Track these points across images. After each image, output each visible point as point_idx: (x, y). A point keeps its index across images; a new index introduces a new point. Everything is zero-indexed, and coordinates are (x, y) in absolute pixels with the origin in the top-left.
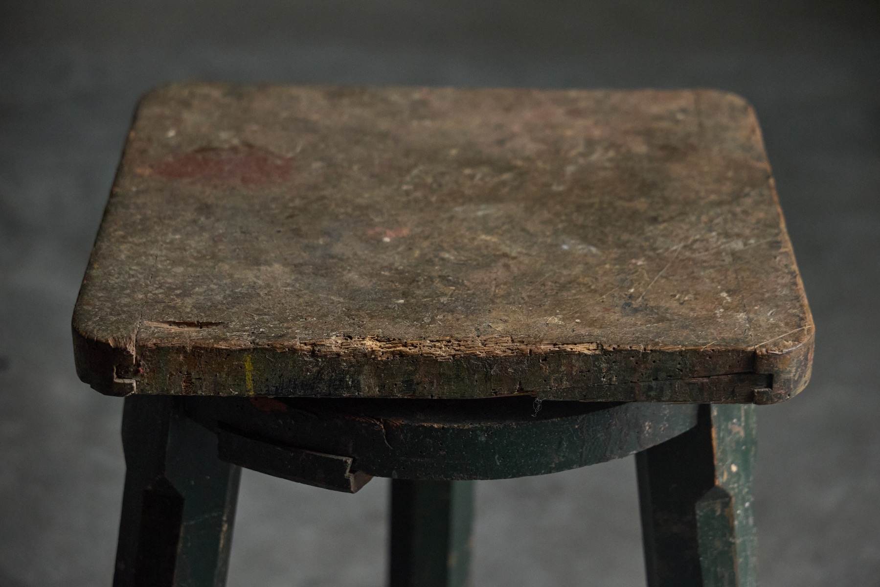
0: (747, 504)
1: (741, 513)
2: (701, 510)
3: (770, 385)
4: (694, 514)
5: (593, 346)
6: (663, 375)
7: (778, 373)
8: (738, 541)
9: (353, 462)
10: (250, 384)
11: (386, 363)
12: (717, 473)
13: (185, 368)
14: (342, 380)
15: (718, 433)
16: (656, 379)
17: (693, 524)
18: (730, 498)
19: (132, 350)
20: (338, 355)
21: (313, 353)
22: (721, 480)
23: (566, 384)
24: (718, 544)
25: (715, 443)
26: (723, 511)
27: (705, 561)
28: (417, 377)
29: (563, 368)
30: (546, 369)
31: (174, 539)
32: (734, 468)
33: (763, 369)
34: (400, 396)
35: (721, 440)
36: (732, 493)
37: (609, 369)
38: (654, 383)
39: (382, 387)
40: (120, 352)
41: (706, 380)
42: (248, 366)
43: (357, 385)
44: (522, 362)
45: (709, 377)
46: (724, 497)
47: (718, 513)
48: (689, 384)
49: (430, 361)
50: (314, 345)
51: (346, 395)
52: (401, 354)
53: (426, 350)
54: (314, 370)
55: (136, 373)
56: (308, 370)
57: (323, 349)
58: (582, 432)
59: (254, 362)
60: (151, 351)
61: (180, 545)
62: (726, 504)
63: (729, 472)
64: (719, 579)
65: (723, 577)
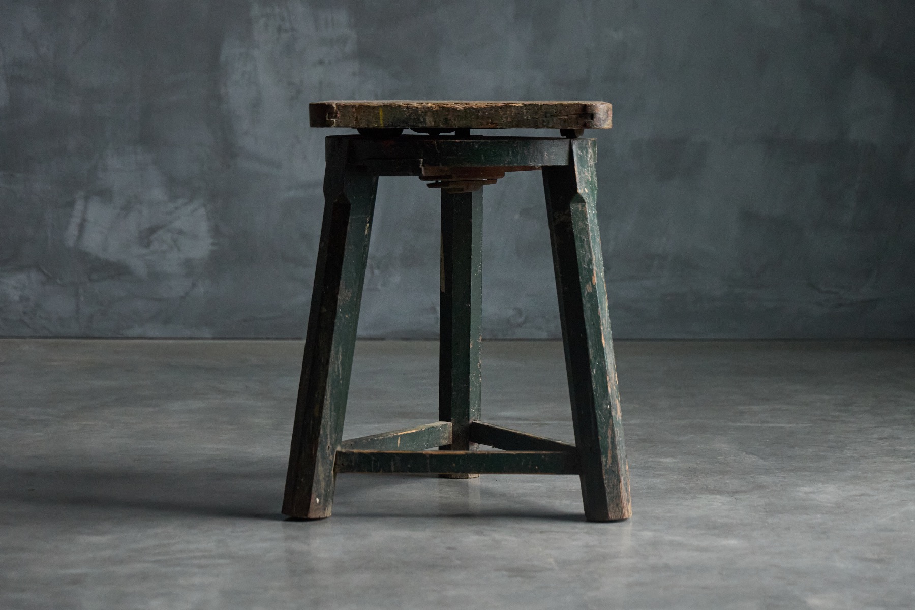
0: (594, 212)
1: (591, 212)
2: (573, 207)
3: (592, 120)
4: (570, 209)
5: (521, 104)
6: (548, 115)
7: (595, 114)
8: (589, 225)
9: (424, 161)
10: (381, 122)
11: (436, 111)
12: (578, 187)
13: (355, 115)
14: (419, 119)
16: (546, 117)
17: (569, 214)
18: (585, 203)
19: (335, 106)
20: (417, 108)
21: (407, 108)
22: (580, 191)
23: (509, 120)
24: (580, 224)
25: (576, 173)
26: (582, 209)
27: (576, 233)
28: (449, 117)
29: (508, 112)
30: (501, 113)
31: (347, 223)
33: (589, 111)
34: (442, 126)
35: (579, 173)
36: (586, 200)
37: (527, 113)
38: (545, 119)
39: (435, 122)
40: (329, 106)
41: (566, 117)
42: (381, 113)
43: (425, 122)
44: (491, 110)
45: (567, 116)
46: (581, 201)
47: (580, 210)
48: (560, 119)
49: (454, 110)
50: (408, 104)
51: (420, 126)
52: (443, 108)
53: (453, 106)
54: (408, 115)
55: (336, 117)
56: (405, 115)
57: (411, 106)
58: (518, 149)
59: (384, 112)
60: (343, 107)
61: (349, 227)
62: (584, 206)
63: (584, 191)
64: (582, 241)
65: (584, 240)
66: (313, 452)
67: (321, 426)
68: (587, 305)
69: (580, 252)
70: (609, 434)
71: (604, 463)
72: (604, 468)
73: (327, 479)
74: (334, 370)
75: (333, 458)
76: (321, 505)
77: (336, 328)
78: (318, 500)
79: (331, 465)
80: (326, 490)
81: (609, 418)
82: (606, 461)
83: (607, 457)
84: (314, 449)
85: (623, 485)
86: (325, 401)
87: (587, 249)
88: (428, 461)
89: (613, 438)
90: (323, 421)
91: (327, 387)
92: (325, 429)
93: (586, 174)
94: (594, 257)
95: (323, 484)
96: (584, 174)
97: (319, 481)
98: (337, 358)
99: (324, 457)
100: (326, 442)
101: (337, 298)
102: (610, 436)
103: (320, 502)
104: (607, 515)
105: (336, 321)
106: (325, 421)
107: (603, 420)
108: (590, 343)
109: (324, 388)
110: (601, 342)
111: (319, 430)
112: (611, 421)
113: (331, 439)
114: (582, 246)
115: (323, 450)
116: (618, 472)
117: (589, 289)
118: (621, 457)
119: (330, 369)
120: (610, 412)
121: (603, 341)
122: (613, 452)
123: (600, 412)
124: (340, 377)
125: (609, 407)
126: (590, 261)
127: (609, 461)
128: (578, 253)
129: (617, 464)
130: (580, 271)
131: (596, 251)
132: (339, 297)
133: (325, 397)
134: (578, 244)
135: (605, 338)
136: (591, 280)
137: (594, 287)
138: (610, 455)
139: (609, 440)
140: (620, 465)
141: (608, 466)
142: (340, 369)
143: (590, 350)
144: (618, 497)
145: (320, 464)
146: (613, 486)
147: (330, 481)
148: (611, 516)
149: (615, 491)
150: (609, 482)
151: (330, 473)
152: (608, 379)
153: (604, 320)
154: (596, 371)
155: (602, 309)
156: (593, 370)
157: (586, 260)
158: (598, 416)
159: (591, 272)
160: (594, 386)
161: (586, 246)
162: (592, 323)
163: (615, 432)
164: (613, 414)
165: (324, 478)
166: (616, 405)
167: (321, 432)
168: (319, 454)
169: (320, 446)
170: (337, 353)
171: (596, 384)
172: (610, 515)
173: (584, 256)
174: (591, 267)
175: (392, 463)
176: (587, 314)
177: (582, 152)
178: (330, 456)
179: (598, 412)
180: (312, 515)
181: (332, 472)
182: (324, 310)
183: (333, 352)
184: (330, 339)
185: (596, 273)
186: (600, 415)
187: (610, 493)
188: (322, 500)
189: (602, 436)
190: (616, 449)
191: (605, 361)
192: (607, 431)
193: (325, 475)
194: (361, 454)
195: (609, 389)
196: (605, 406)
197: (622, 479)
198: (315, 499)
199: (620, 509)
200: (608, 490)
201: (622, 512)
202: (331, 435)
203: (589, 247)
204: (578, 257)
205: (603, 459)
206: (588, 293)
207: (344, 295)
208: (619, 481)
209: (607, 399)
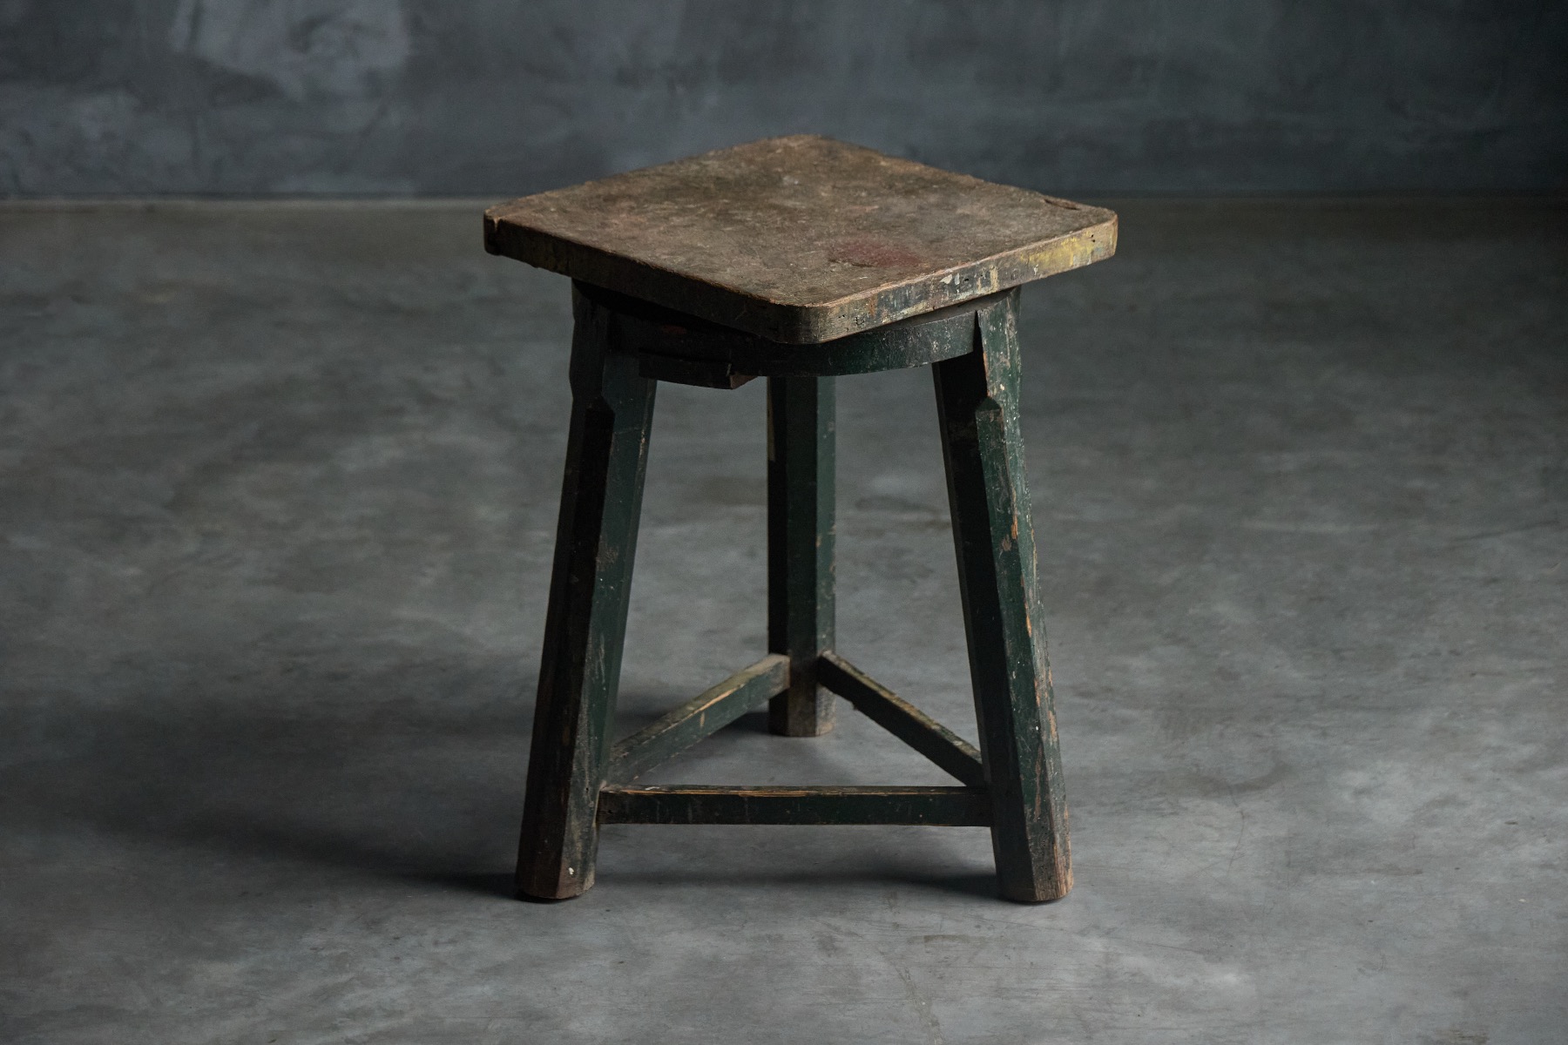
0: (1014, 417)
1: (1010, 422)
2: (980, 417)
4: (975, 421)
8: (1008, 443)
12: (989, 387)
15: (989, 357)
17: (974, 428)
18: (1000, 409)
22: (991, 393)
24: (993, 443)
25: (986, 364)
26: (995, 417)
27: (984, 458)
32: (1002, 388)
35: (991, 364)
36: (1001, 405)
46: (994, 406)
47: (992, 421)
62: (998, 414)
63: (999, 389)
64: (995, 471)
65: (998, 469)
66: (562, 800)
67: (574, 760)
68: (1002, 573)
69: (992, 489)
70: (1038, 768)
71: (1028, 816)
72: (1028, 823)
73: (586, 837)
74: (593, 673)
75: (594, 804)
76: (577, 876)
77: (594, 609)
78: (571, 870)
79: (591, 815)
80: (584, 854)
81: (1038, 745)
82: (1032, 813)
83: (1033, 806)
84: (563, 794)
85: (1058, 846)
86: (579, 722)
87: (1003, 484)
88: (746, 806)
89: (1044, 776)
90: (577, 752)
91: (582, 700)
92: (580, 764)
93: (1003, 359)
94: (1015, 493)
95: (579, 846)
96: (998, 360)
97: (573, 843)
98: (597, 655)
99: (581, 806)
100: (583, 783)
101: (595, 562)
102: (1038, 774)
103: (574, 873)
104: (1033, 894)
105: (594, 597)
106: (580, 752)
107: (1028, 748)
108: (1007, 632)
109: (578, 703)
110: (1026, 628)
111: (571, 767)
112: (1040, 749)
113: (590, 777)
114: (995, 479)
115: (579, 794)
116: (1052, 828)
117: (1006, 546)
118: (1056, 804)
119: (587, 672)
120: (1039, 736)
121: (1029, 627)
122: (1043, 798)
123: (1022, 739)
124: (604, 681)
125: (1037, 728)
126: (1008, 501)
127: (1037, 813)
128: (988, 491)
129: (1050, 816)
130: (991, 519)
131: (1019, 483)
132: (598, 561)
133: (580, 715)
134: (987, 476)
135: (1031, 621)
136: (1010, 533)
137: (1014, 543)
138: (1038, 803)
139: (1037, 780)
140: (1054, 817)
141: (1035, 821)
142: (603, 670)
143: (1007, 642)
144: (1051, 866)
145: (573, 817)
146: (1042, 849)
147: (590, 839)
148: (1040, 895)
149: (1046, 857)
150: (1036, 845)
151: (590, 827)
152: (1036, 685)
153: (1030, 591)
154: (1017, 675)
155: (1027, 575)
156: (1012, 674)
157: (1002, 499)
158: (1019, 745)
159: (1008, 519)
160: (1013, 698)
161: (1001, 478)
162: (1011, 600)
163: (1048, 766)
164: (1044, 738)
165: (581, 837)
166: (1049, 724)
167: (575, 769)
168: (571, 802)
169: (572, 789)
170: (597, 646)
171: (1017, 696)
172: (1037, 895)
173: (998, 495)
174: (1009, 512)
175: (690, 810)
176: (1003, 586)
177: (996, 325)
178: (589, 802)
179: (1020, 739)
180: (561, 894)
181: (594, 825)
182: (575, 580)
183: (590, 646)
184: (586, 627)
185: (1018, 518)
186: (1022, 743)
187: (1039, 860)
188: (578, 869)
189: (1025, 775)
190: (1048, 792)
191: (1031, 658)
192: (1033, 766)
193: (582, 832)
194: (638, 796)
195: (1038, 699)
196: (1031, 728)
197: (1058, 836)
198: (568, 869)
199: (1054, 883)
200: (1035, 856)
201: (1057, 888)
202: (590, 772)
203: (1007, 480)
204: (988, 497)
205: (1028, 810)
206: (1004, 553)
207: (606, 556)
208: (1053, 841)
209: (1034, 717)
